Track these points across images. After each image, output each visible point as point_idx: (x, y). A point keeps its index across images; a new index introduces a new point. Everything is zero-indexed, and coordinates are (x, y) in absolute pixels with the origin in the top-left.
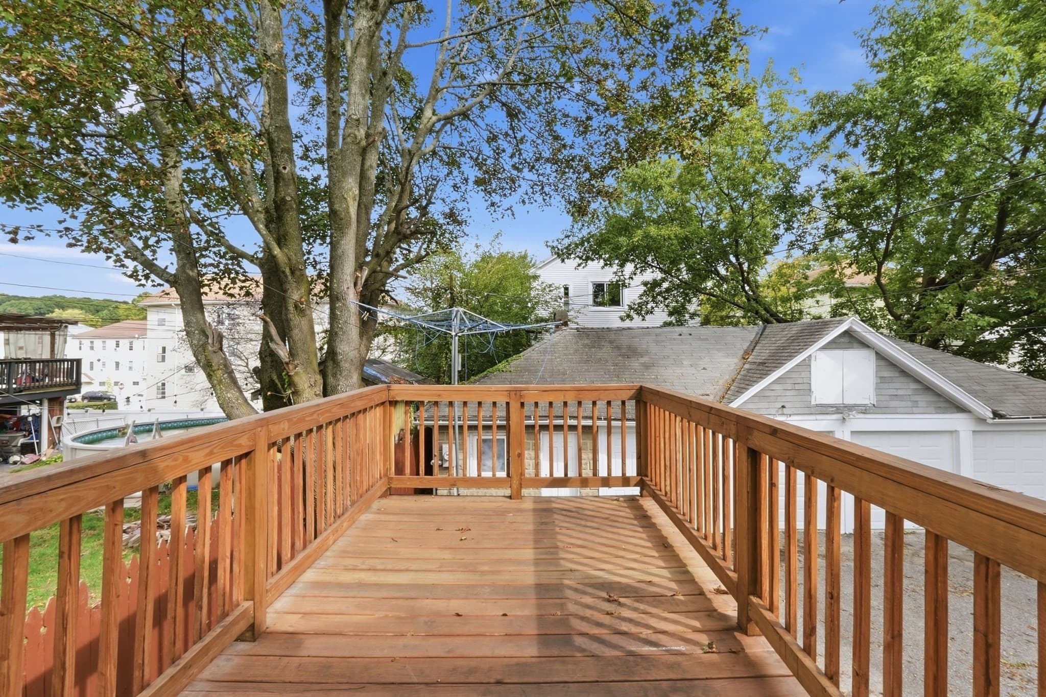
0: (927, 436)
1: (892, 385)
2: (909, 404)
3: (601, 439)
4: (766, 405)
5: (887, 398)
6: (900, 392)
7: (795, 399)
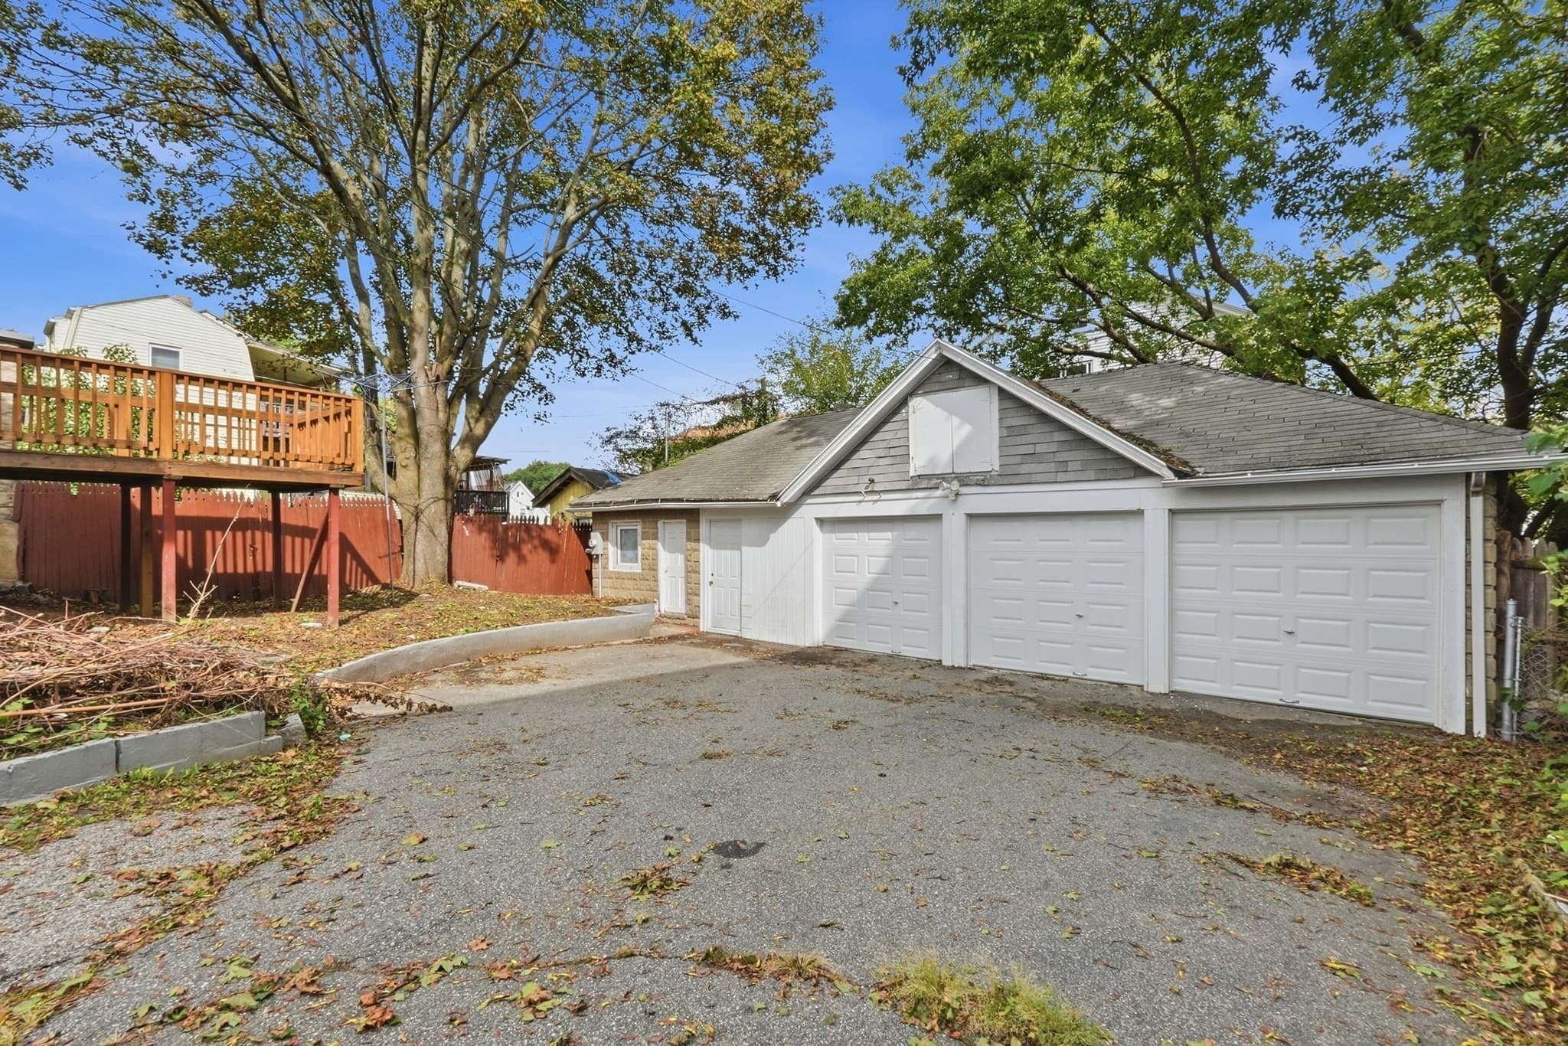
0: (1079, 528)
1: (1025, 439)
2: (1052, 467)
3: (704, 528)
4: (855, 480)
5: (1018, 459)
6: (1039, 449)
7: (890, 469)
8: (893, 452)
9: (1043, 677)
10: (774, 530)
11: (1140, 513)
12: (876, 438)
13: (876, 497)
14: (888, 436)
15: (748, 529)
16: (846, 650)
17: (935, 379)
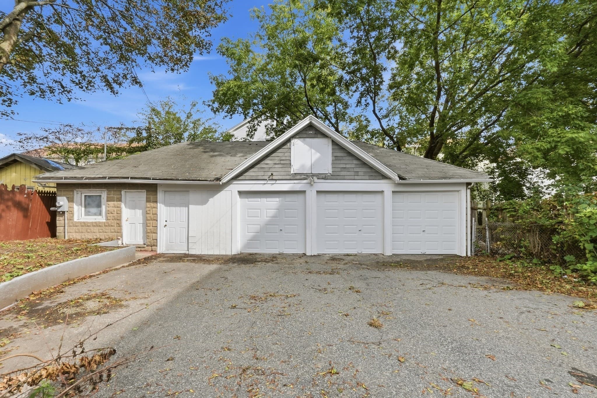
1: (342, 162)
3: (160, 195)
4: (262, 173)
5: (339, 170)
6: (348, 166)
7: (281, 169)
8: (282, 162)
9: (348, 255)
10: (212, 196)
11: (382, 192)
12: (273, 155)
13: (274, 182)
14: (280, 155)
15: (193, 196)
16: (256, 254)
17: (304, 132)
